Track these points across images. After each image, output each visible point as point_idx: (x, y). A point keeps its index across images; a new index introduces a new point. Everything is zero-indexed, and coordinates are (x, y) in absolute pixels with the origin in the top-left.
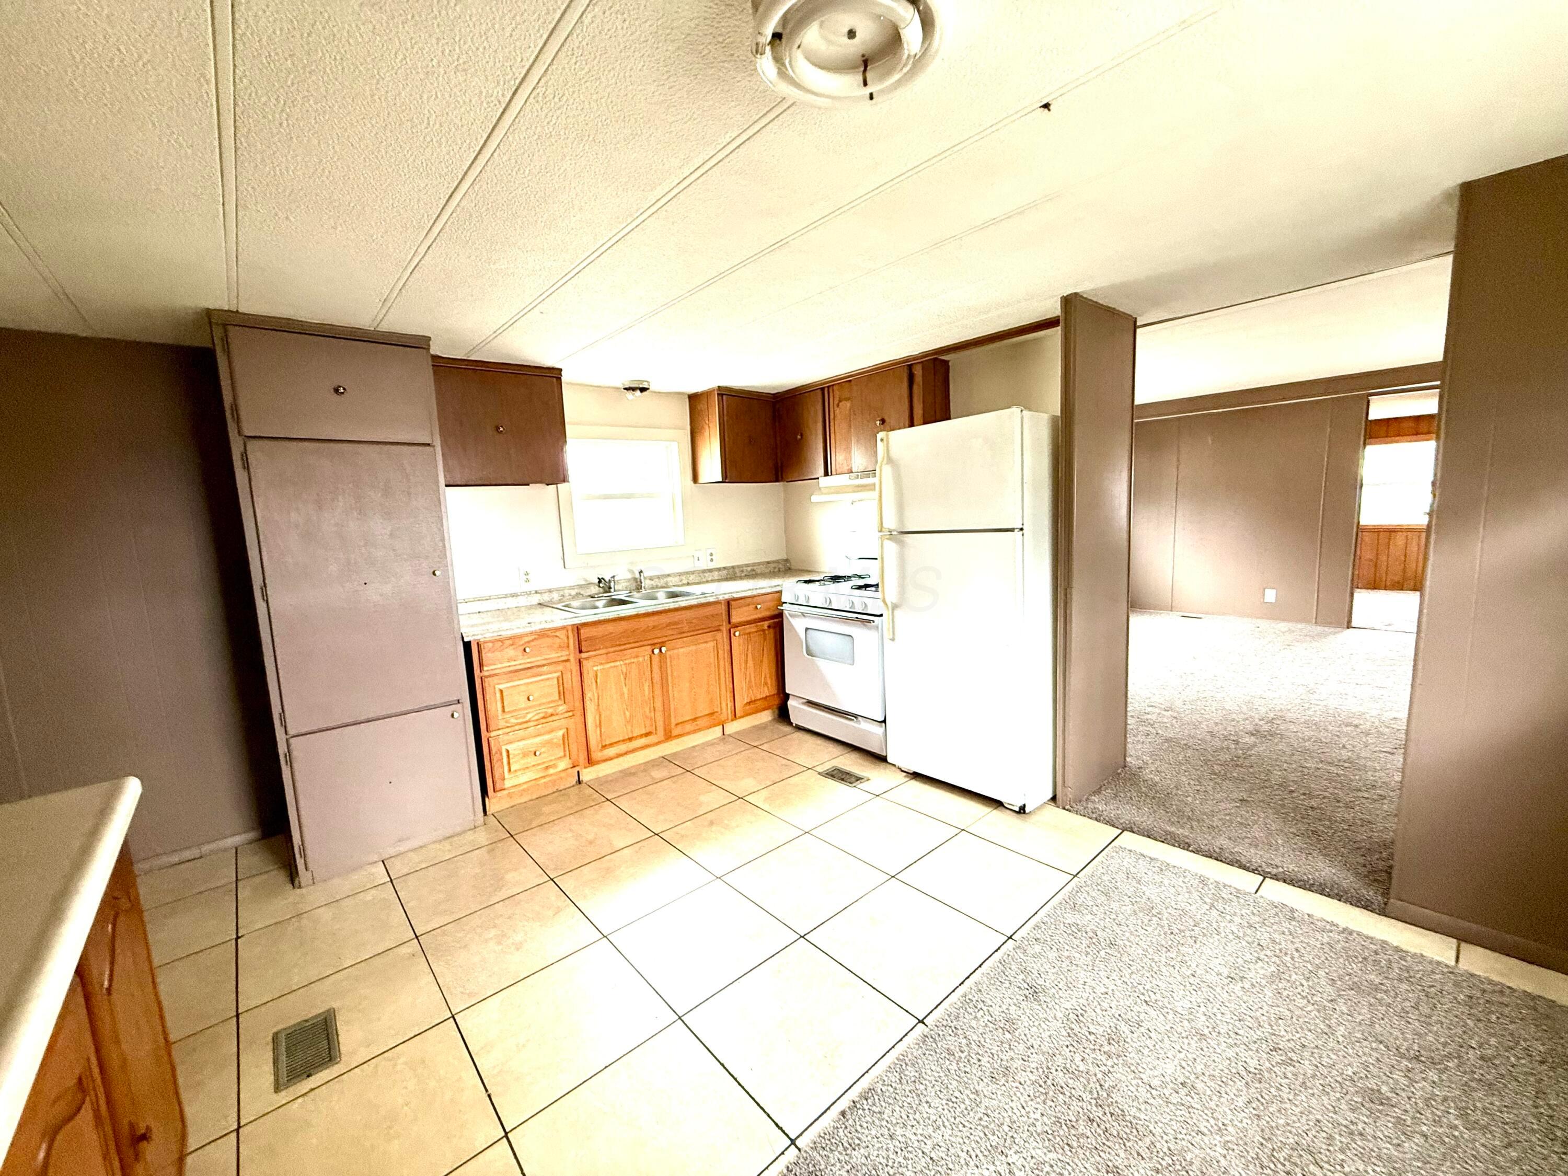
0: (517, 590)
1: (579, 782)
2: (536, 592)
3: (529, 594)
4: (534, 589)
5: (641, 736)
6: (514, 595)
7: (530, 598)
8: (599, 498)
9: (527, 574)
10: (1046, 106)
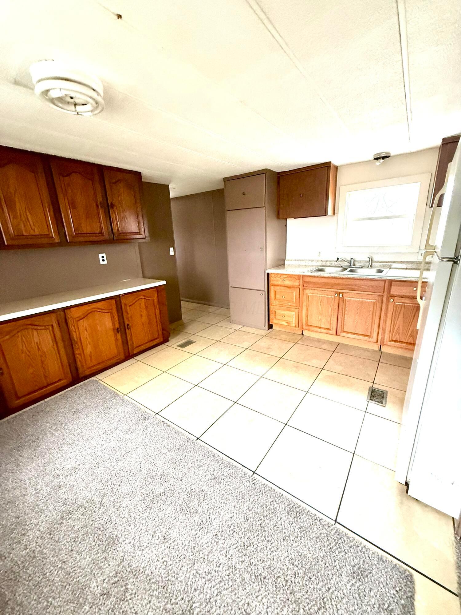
0: (314, 259)
1: (303, 334)
2: (321, 261)
3: (318, 261)
4: (320, 259)
5: (325, 328)
6: (313, 261)
7: (318, 263)
8: (364, 219)
9: (320, 253)
10: (120, 16)
